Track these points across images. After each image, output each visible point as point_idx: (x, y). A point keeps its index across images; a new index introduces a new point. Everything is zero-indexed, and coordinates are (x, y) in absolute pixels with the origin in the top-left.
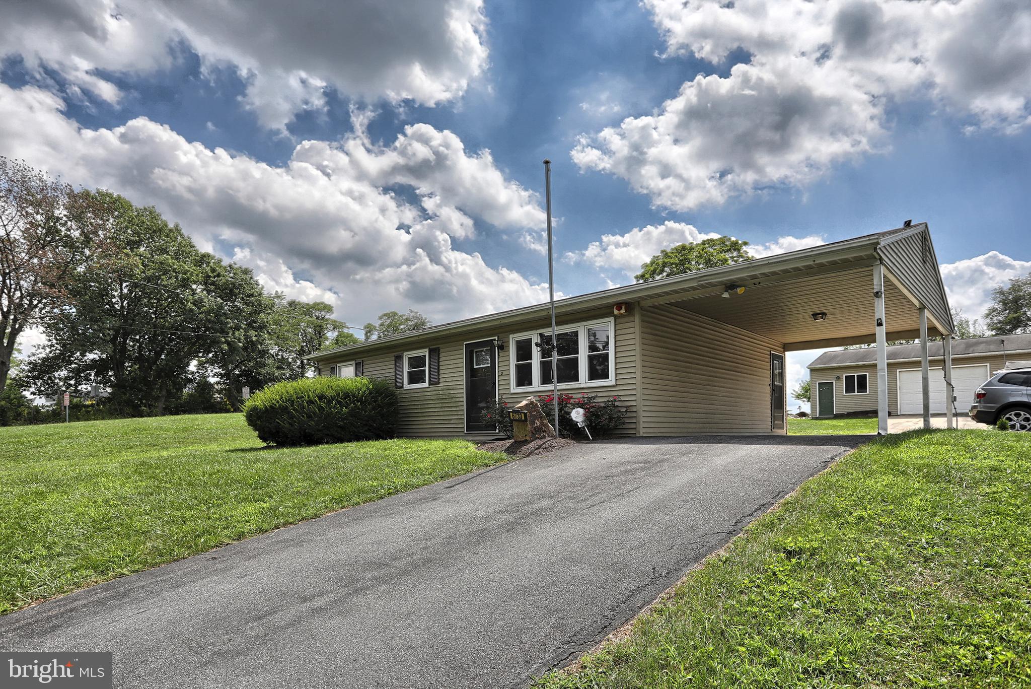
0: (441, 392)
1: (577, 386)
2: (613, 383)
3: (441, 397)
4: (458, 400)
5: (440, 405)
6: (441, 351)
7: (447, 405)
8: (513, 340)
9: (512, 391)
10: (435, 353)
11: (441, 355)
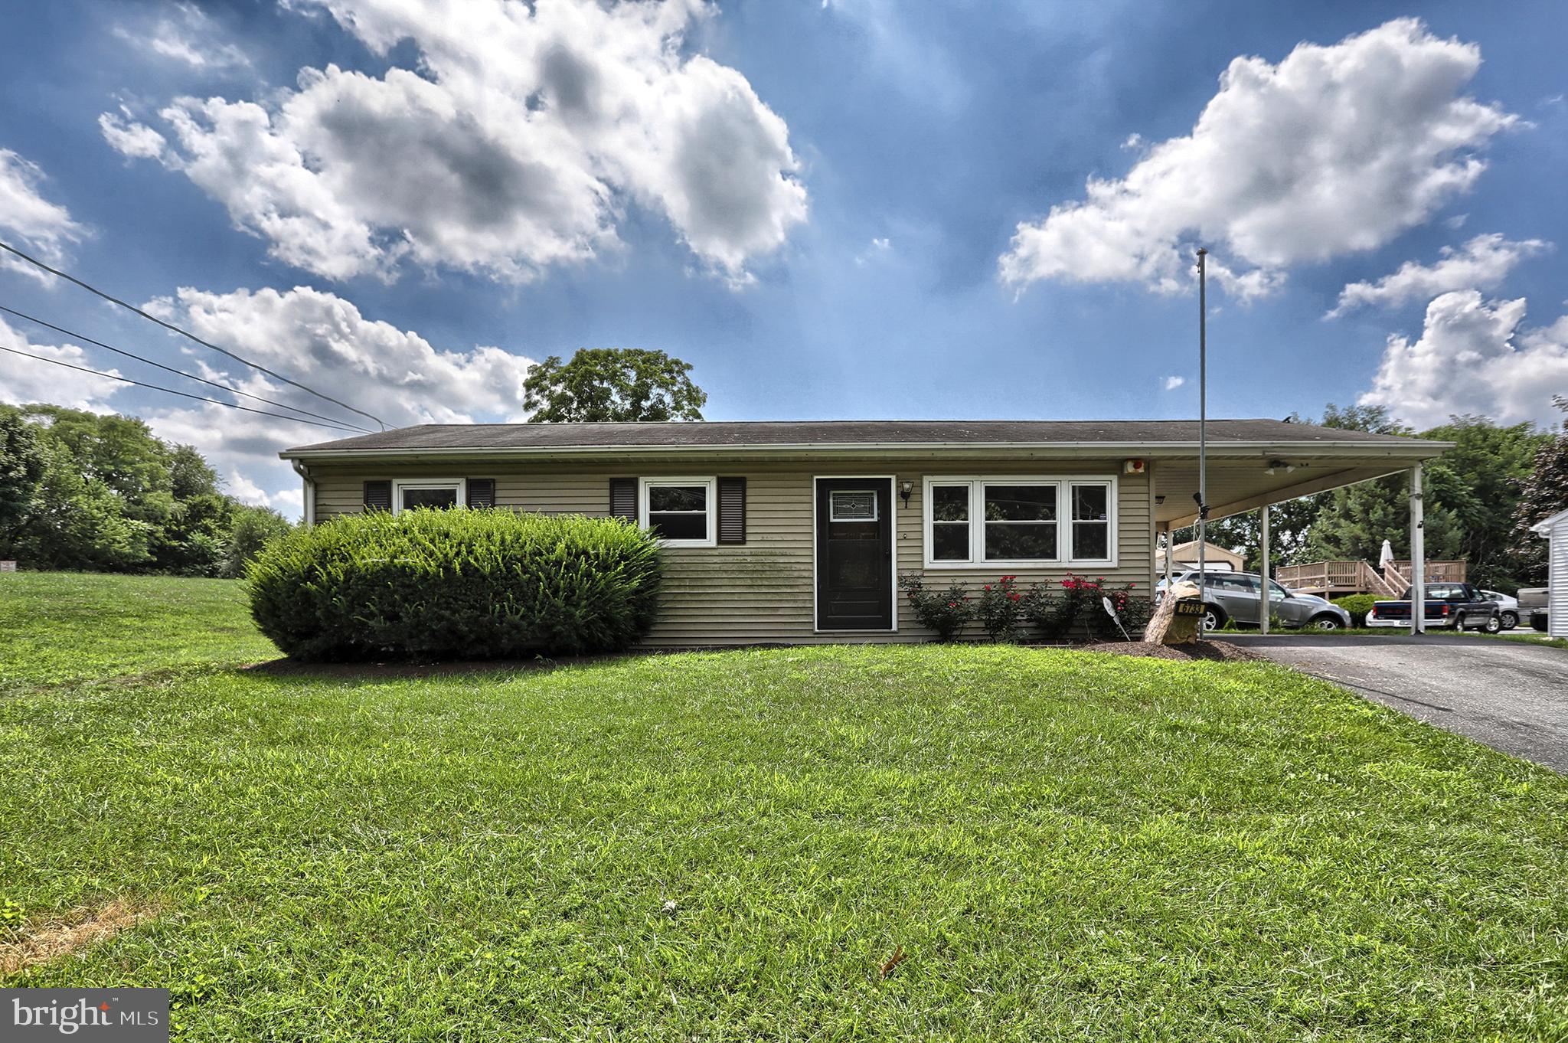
0: (749, 559)
1: (1055, 566)
2: (1114, 564)
3: (750, 567)
4: (796, 574)
5: (749, 582)
6: (749, 484)
7: (766, 583)
8: (929, 485)
9: (927, 566)
10: (733, 484)
11: (749, 492)
